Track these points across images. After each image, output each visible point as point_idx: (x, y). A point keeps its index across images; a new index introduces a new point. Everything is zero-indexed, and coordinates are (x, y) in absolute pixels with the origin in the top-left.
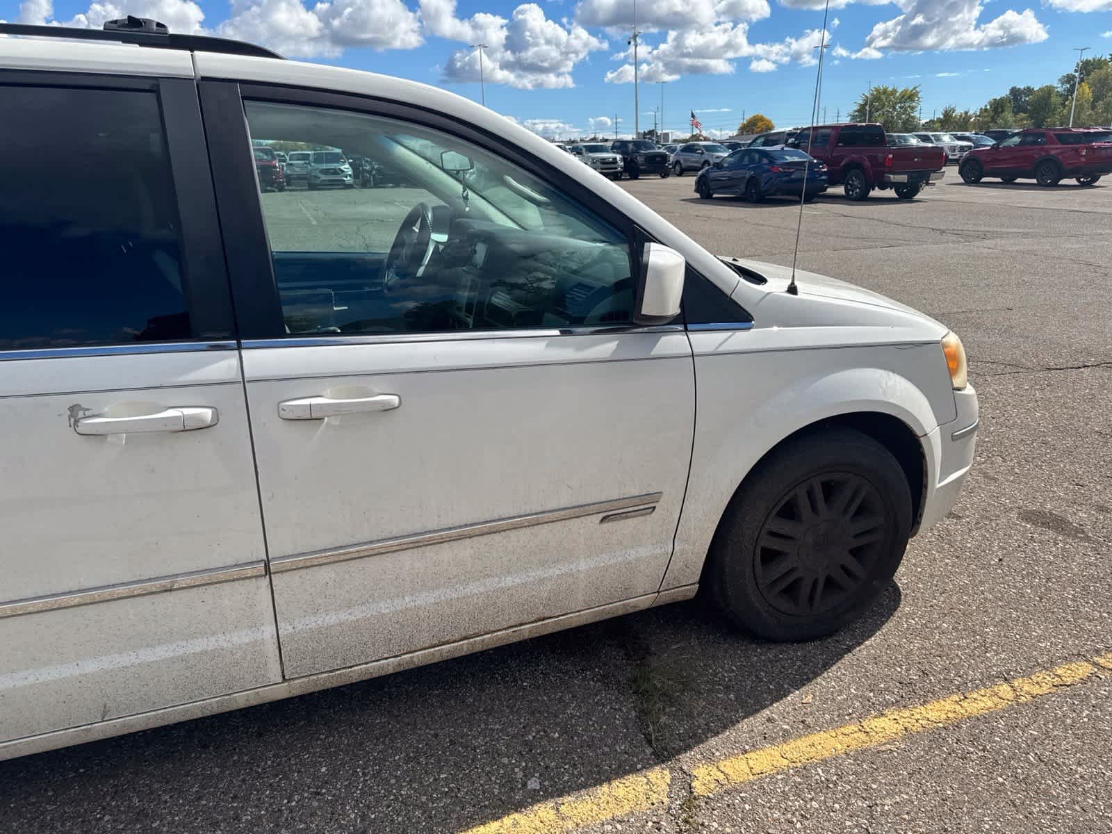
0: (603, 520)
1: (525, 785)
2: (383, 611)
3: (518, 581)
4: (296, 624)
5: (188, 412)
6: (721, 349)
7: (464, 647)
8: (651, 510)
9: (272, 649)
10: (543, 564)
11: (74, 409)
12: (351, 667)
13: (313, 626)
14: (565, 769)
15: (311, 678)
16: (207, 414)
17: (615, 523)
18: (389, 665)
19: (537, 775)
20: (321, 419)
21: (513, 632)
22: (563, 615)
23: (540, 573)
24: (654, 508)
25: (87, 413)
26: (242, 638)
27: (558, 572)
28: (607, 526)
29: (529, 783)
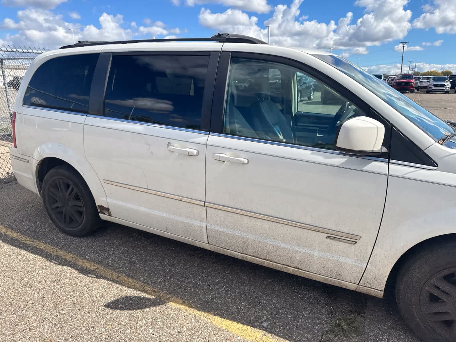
0: (328, 237)
1: (262, 322)
2: (236, 234)
3: (286, 246)
4: (212, 226)
5: (191, 150)
6: (406, 176)
7: (266, 263)
8: (354, 243)
9: (205, 231)
10: (298, 245)
11: (169, 143)
12: (227, 249)
13: (216, 229)
14: (280, 327)
15: (216, 247)
16: (195, 152)
17: (334, 241)
18: (239, 256)
19: (269, 323)
20: (224, 162)
21: (285, 267)
22: (308, 271)
23: (297, 248)
24: (356, 242)
25: (171, 145)
26: (198, 223)
27: (304, 251)
28: (329, 241)
29: (264, 323)
